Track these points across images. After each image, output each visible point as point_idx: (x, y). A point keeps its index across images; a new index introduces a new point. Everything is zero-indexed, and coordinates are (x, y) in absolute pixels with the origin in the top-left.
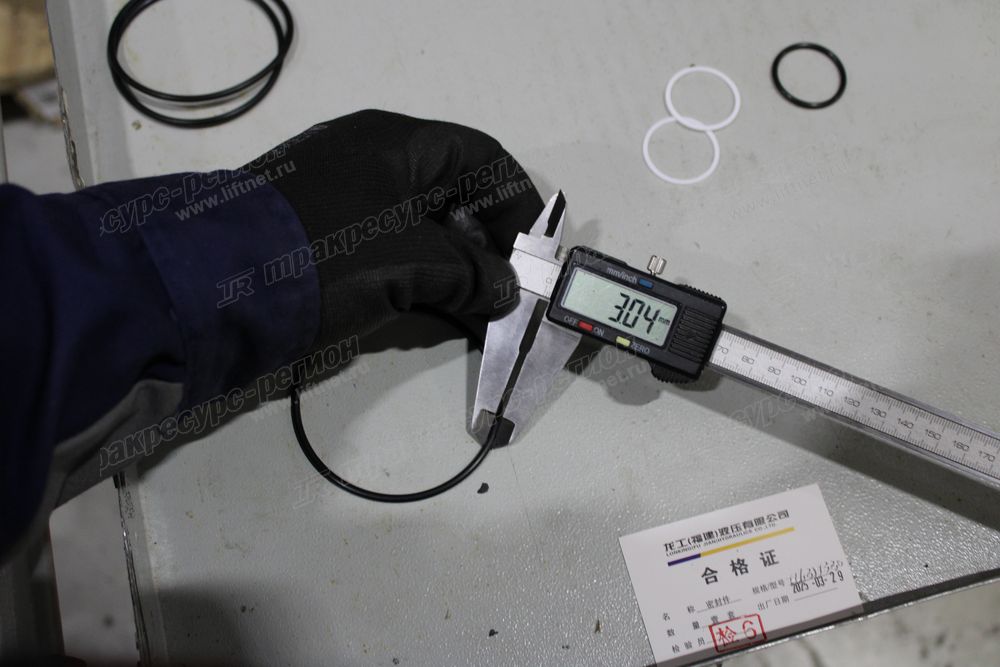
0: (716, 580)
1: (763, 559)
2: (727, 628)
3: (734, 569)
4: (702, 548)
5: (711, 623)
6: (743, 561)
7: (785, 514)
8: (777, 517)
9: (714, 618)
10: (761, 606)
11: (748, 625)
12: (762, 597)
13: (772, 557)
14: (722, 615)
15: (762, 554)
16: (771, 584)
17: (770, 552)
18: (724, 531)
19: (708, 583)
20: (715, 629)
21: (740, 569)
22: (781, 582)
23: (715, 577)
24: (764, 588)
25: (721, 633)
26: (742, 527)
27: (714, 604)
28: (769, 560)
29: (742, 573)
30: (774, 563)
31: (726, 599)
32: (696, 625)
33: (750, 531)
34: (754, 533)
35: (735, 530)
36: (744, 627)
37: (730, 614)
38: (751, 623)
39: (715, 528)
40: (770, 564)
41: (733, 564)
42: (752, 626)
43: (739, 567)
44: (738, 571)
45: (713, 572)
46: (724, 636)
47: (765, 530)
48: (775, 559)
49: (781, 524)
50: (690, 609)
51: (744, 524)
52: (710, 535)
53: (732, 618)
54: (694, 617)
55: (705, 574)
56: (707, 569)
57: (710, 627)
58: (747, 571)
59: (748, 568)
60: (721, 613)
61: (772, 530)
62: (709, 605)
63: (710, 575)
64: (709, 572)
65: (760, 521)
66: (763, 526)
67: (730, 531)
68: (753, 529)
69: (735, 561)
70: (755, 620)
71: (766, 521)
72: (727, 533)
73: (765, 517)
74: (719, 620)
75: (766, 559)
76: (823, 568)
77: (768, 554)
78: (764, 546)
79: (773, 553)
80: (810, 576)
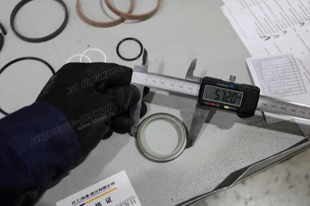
1: (107, 201)
4: (85, 201)
6: (100, 203)
7: (113, 183)
8: (111, 185)
13: (110, 200)
15: (106, 199)
17: (109, 198)
18: (92, 194)
26: (99, 191)
30: (110, 202)
33: (102, 192)
34: (103, 192)
35: (96, 192)
39: (89, 193)
40: (109, 202)
41: (96, 204)
43: (98, 205)
47: (107, 190)
48: (111, 200)
49: (112, 187)
51: (99, 189)
52: (87, 196)
59: (102, 204)
61: (110, 190)
65: (105, 188)
67: (94, 193)
68: (102, 191)
73: (107, 186)
75: (108, 201)
76: (128, 200)
77: (108, 199)
78: (107, 196)
79: (110, 198)
80: (124, 203)
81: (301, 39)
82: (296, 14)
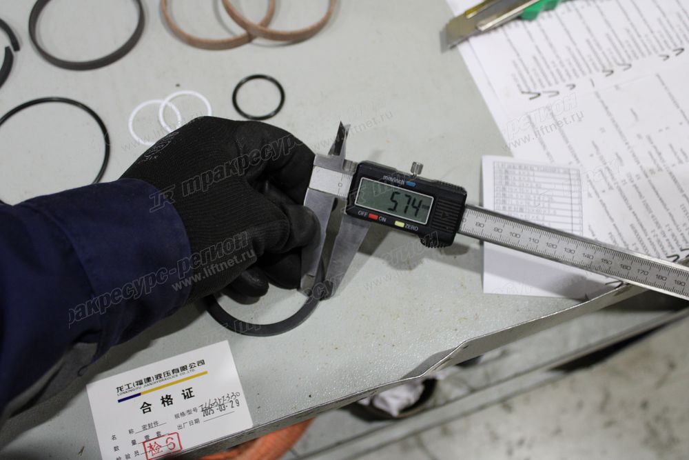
0: (150, 411)
1: (184, 394)
2: (155, 443)
3: (163, 402)
4: (142, 389)
5: (145, 440)
6: (170, 396)
7: (202, 362)
8: (196, 365)
9: (147, 437)
10: (180, 427)
11: (170, 441)
12: (181, 420)
13: (190, 392)
14: (152, 434)
15: (183, 391)
16: (188, 411)
17: (189, 389)
18: (158, 377)
19: (144, 413)
20: (147, 444)
21: (167, 402)
22: (195, 410)
23: (149, 408)
24: (183, 414)
25: (151, 447)
26: (171, 373)
27: (147, 427)
28: (188, 394)
29: (168, 405)
30: (191, 396)
31: (156, 423)
32: (134, 443)
33: (177, 376)
34: (180, 376)
35: (166, 375)
36: (167, 442)
37: (158, 433)
38: (172, 439)
39: (152, 374)
40: (189, 397)
41: (163, 399)
42: (172, 441)
43: (167, 400)
44: (166, 403)
45: (149, 405)
46: (153, 449)
47: (187, 374)
48: (192, 394)
49: (198, 369)
50: (131, 432)
51: (173, 371)
52: (148, 379)
53: (159, 435)
54: (133, 437)
55: (143, 407)
56: (145, 403)
57: (144, 443)
58: (172, 404)
59: (173, 401)
60: (152, 433)
61: (192, 374)
62: (144, 428)
63: (146, 407)
64: (145, 405)
65: (184, 368)
66: (186, 372)
67: (163, 376)
68: (178, 374)
69: (165, 397)
70: (175, 436)
71: (188, 368)
72: (161, 377)
73: (188, 366)
74: (150, 438)
75: (186, 394)
76: (225, 398)
77: (188, 391)
78: (185, 385)
79: (191, 390)
80: (216, 404)
81: (602, 102)
82: (600, 53)
